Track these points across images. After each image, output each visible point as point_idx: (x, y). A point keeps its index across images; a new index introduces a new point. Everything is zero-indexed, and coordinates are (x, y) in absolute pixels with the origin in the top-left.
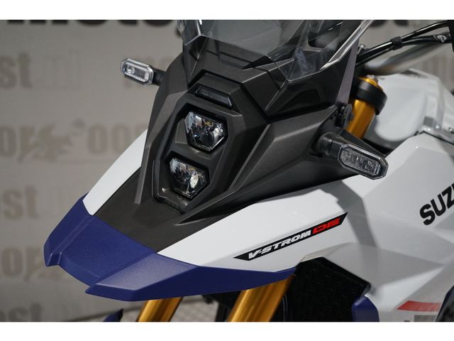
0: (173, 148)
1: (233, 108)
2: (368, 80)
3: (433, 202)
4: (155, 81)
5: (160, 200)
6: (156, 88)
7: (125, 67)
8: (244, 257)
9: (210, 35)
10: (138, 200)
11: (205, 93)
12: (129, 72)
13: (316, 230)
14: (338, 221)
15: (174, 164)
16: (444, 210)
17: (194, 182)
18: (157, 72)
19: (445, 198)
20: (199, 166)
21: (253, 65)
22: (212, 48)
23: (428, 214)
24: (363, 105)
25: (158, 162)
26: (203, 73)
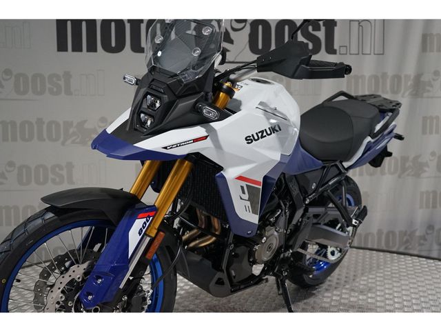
0: (142, 109)
1: (164, 93)
2: (227, 84)
3: (253, 135)
4: (137, 84)
5: (136, 130)
6: (137, 86)
7: (124, 78)
8: (166, 148)
9: (158, 65)
10: (128, 129)
11: (154, 87)
12: (126, 80)
13: (195, 140)
14: (206, 138)
15: (142, 115)
16: (258, 139)
17: (149, 123)
18: (138, 80)
19: (260, 135)
20: (150, 116)
21: (172, 77)
22: (158, 70)
23: (249, 140)
24: (224, 94)
25: (136, 115)
26: (153, 80)
